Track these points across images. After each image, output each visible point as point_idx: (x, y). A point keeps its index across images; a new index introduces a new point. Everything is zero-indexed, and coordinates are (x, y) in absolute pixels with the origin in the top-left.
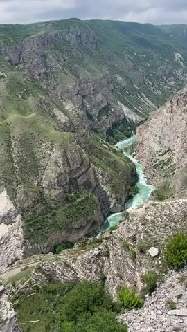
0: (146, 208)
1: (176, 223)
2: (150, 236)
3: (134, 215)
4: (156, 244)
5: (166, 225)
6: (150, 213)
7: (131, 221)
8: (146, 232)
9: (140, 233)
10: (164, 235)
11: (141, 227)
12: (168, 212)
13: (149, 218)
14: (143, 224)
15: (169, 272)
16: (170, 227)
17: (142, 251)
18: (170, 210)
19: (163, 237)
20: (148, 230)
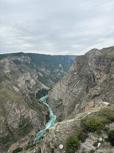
0: (56, 126)
1: (69, 131)
2: (59, 139)
3: (51, 130)
4: (62, 143)
5: (65, 133)
6: (58, 128)
7: (50, 133)
8: (57, 137)
9: (54, 138)
10: (64, 138)
11: (55, 135)
12: (65, 127)
13: (57, 130)
16: (67, 133)
17: (56, 147)
19: (64, 139)
20: (58, 137)
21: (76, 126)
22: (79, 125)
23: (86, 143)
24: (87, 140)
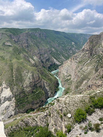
0: (66, 98)
1: (77, 104)
2: (68, 109)
3: (61, 100)
4: (70, 112)
5: (74, 105)
6: (67, 100)
7: (60, 103)
8: (66, 107)
9: (64, 108)
11: (64, 106)
12: (74, 100)
13: (67, 102)
14: (65, 104)
15: (76, 124)
16: (75, 106)
17: (65, 115)
18: (75, 99)
19: (73, 110)
20: (67, 107)
21: (84, 101)
22: (87, 101)
23: (92, 116)
24: (93, 114)
